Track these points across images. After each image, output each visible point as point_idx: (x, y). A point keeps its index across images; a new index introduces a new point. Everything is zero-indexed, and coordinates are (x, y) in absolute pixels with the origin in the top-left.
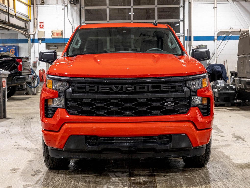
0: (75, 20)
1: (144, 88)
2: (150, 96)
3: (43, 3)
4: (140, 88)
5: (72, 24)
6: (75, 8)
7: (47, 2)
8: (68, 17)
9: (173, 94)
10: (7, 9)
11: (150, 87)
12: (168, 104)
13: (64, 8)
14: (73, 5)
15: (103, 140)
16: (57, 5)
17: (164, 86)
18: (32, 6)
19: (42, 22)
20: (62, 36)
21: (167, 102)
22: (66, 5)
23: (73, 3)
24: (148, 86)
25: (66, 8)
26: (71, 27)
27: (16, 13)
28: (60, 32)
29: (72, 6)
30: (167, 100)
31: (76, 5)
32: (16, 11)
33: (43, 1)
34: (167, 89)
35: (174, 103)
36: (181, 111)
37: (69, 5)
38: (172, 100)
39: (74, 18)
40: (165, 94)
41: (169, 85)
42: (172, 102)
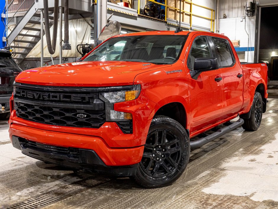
0: (251, 31)
1: (56, 97)
2: (62, 105)
3: (225, 17)
4: (53, 97)
5: (248, 35)
6: (252, 20)
7: (229, 16)
8: (245, 28)
9: (83, 105)
10: (179, 24)
11: (62, 96)
12: (79, 116)
13: (242, 20)
14: (251, 17)
15: (31, 144)
16: (237, 18)
17: (74, 97)
18: (215, 20)
19: (223, 33)
20: (239, 45)
21: (79, 114)
22: (244, 17)
23: (249, 15)
24: (60, 96)
25: (244, 20)
26: (248, 38)
27: (191, 27)
28: (237, 42)
29: (249, 18)
30: (78, 111)
31: (253, 17)
32: (191, 25)
33: (224, 16)
34: (77, 100)
35: (86, 116)
36: (93, 125)
37: (247, 17)
38: (83, 111)
39: (250, 29)
40: (75, 105)
41: (79, 96)
42: (84, 114)
